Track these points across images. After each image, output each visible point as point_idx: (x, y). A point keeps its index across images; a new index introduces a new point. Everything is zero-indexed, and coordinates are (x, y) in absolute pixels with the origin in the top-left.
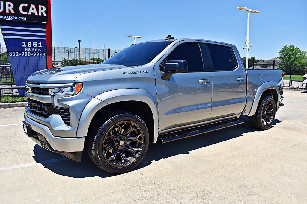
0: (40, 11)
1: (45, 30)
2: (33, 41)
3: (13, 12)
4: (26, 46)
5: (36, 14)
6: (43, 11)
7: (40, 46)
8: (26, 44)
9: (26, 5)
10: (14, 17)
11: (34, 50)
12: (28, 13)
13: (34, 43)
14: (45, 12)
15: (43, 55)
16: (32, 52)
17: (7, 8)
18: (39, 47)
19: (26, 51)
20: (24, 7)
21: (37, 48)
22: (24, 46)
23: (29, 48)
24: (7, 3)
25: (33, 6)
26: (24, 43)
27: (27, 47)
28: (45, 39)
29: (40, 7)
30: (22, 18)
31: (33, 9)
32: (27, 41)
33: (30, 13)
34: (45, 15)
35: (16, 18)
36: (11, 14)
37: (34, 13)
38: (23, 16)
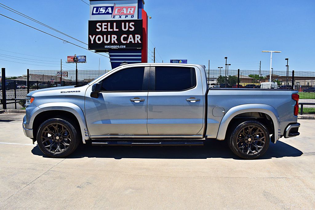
0: (136, 39)
1: (141, 54)
3: (116, 42)
5: (133, 42)
6: (138, 39)
9: (126, 36)
10: (117, 46)
12: (127, 42)
14: (140, 40)
17: (113, 39)
20: (124, 37)
24: (113, 36)
25: (131, 36)
29: (136, 36)
30: (122, 47)
31: (131, 39)
34: (140, 42)
35: (118, 46)
36: (114, 44)
37: (131, 41)
38: (123, 44)
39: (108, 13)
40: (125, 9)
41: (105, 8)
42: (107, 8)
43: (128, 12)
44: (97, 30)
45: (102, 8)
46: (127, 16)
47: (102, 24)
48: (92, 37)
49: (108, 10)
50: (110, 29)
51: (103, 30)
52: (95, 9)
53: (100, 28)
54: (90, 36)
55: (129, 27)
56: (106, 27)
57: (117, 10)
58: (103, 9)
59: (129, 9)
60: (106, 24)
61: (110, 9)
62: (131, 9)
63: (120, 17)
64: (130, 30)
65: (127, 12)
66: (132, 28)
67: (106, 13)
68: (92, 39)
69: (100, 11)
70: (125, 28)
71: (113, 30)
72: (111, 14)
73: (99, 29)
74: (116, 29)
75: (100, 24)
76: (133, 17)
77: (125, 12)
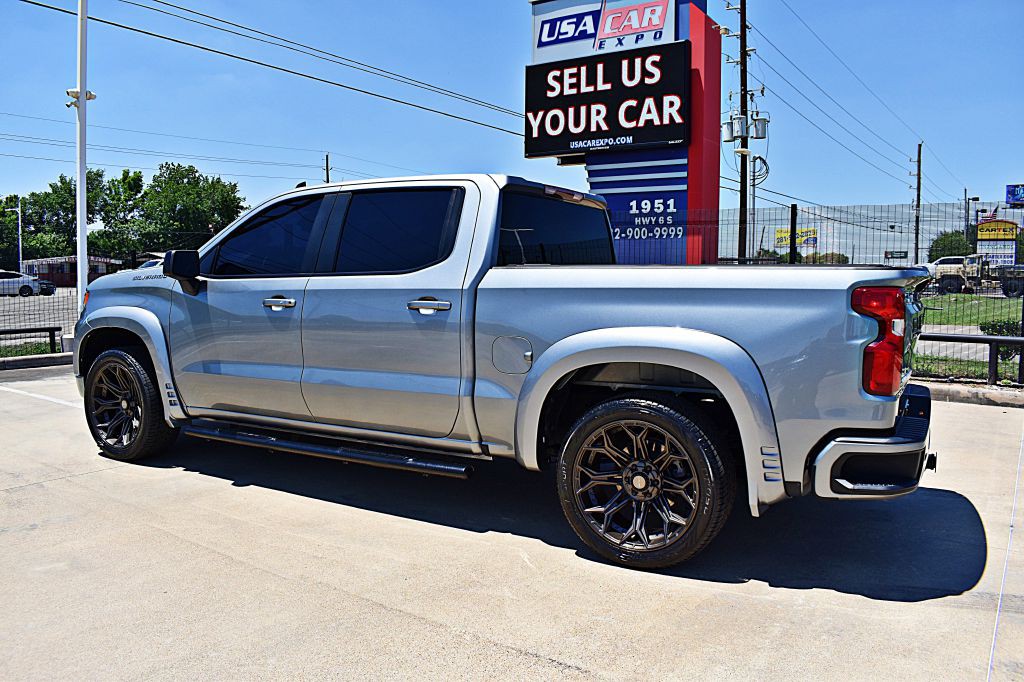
0: (667, 110)
1: (685, 161)
2: (652, 197)
3: (604, 127)
4: (637, 212)
5: (657, 122)
6: (674, 111)
7: (672, 209)
8: (639, 207)
9: (633, 103)
10: (606, 140)
11: (657, 221)
12: (637, 123)
13: (657, 201)
14: (679, 111)
15: (676, 235)
16: (650, 227)
17: (594, 118)
18: (668, 211)
19: (638, 226)
20: (629, 108)
21: (665, 214)
22: (634, 211)
23: (646, 215)
24: (594, 108)
25: (649, 102)
26: (634, 204)
27: (641, 215)
28: (684, 187)
29: (667, 99)
30: (623, 140)
31: (649, 111)
32: (640, 197)
33: (641, 123)
34: (678, 120)
35: (611, 141)
36: (600, 134)
37: (652, 121)
38: (626, 132)
39: (584, 35)
40: (634, 15)
41: (575, 20)
42: (580, 17)
43: (645, 23)
44: (550, 94)
45: (565, 22)
46: (642, 36)
47: (562, 74)
48: (535, 117)
49: (585, 25)
50: (588, 85)
51: (568, 91)
52: (547, 27)
53: (557, 86)
54: (530, 115)
55: (646, 73)
56: (574, 80)
57: (610, 19)
58: (568, 24)
59: (648, 11)
60: (574, 70)
61: (589, 20)
62: (653, 12)
63: (620, 42)
64: (648, 81)
65: (641, 24)
66: (652, 75)
67: (577, 34)
68: (535, 125)
69: (559, 33)
70: (631, 77)
71: (596, 88)
72: (593, 36)
73: (553, 89)
74: (605, 82)
75: (557, 73)
76: (660, 36)
77: (635, 24)
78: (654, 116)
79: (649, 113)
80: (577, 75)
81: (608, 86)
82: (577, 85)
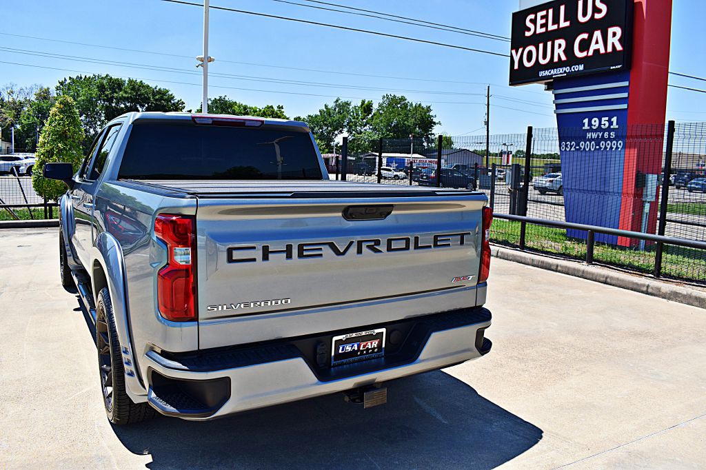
0: (610, 40)
1: (627, 83)
3: (564, 58)
4: (588, 128)
5: (602, 51)
6: (616, 39)
7: (615, 125)
9: (585, 36)
10: (564, 69)
11: (603, 136)
12: (588, 53)
13: (604, 119)
14: (620, 40)
15: (617, 148)
17: (557, 51)
18: (612, 127)
20: (582, 41)
24: (557, 43)
25: (598, 34)
26: (586, 121)
28: (625, 106)
30: (577, 68)
31: (597, 42)
33: (591, 53)
34: (619, 48)
35: (567, 69)
36: (561, 64)
37: (598, 50)
38: (579, 61)
44: (527, 34)
47: (536, 17)
48: (517, 52)
50: (553, 24)
51: (540, 30)
53: (532, 27)
54: (514, 52)
55: (595, 10)
56: (544, 21)
60: (544, 13)
64: (597, 16)
66: (600, 12)
68: (516, 59)
70: (585, 14)
71: (559, 25)
73: (529, 30)
74: (565, 21)
75: (533, 17)
78: (601, 46)
79: (597, 45)
80: (546, 17)
81: (567, 24)
82: (545, 25)
